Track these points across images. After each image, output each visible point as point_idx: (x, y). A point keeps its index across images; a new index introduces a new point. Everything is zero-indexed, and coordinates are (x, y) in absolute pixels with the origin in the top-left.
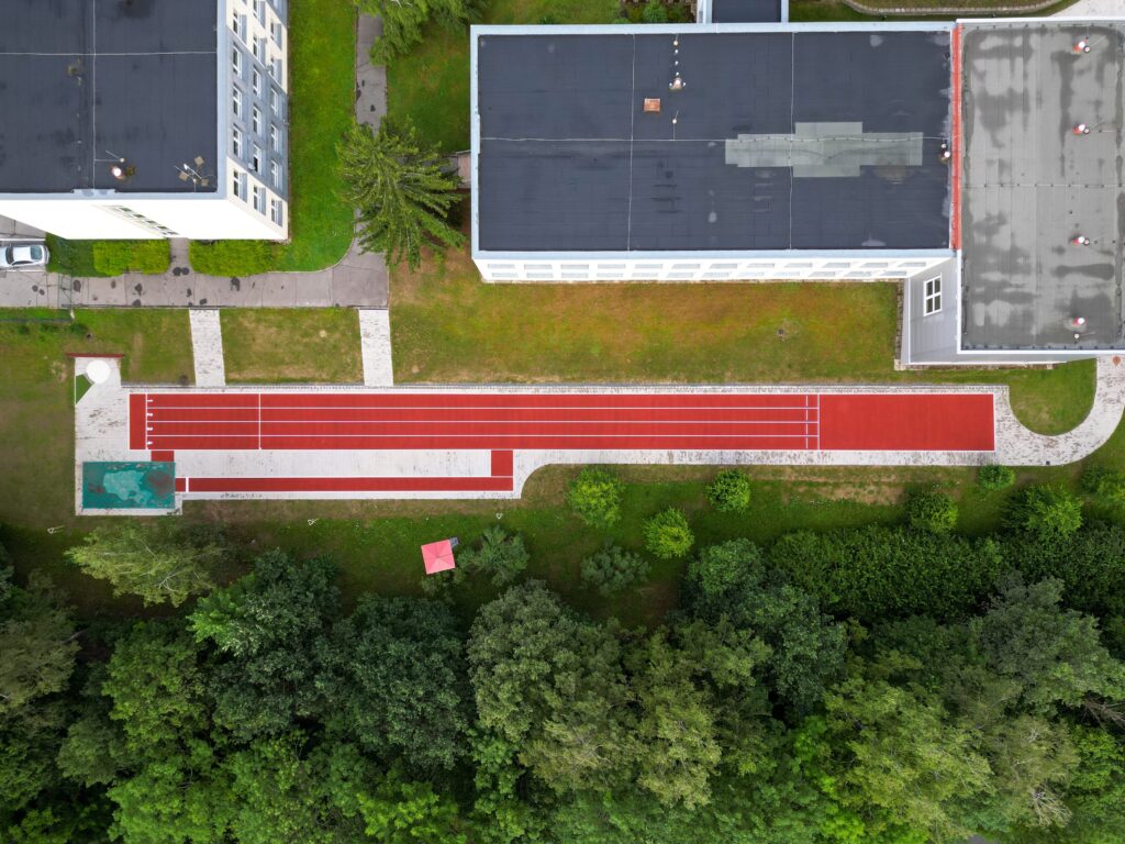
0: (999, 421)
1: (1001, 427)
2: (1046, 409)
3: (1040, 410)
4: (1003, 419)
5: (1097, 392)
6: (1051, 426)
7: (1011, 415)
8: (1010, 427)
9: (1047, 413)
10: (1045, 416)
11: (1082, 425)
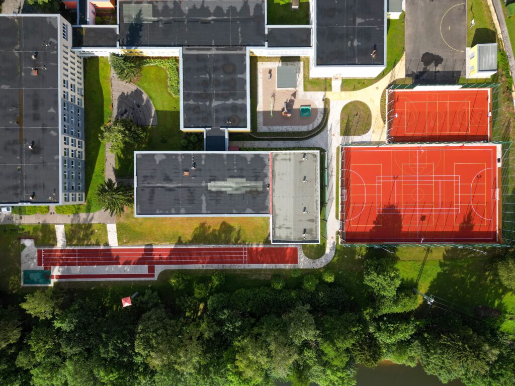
0: (299, 255)
1: (300, 257)
3: (311, 252)
5: (327, 247)
6: (314, 257)
7: (303, 253)
8: (303, 257)
9: (313, 253)
11: (323, 257)
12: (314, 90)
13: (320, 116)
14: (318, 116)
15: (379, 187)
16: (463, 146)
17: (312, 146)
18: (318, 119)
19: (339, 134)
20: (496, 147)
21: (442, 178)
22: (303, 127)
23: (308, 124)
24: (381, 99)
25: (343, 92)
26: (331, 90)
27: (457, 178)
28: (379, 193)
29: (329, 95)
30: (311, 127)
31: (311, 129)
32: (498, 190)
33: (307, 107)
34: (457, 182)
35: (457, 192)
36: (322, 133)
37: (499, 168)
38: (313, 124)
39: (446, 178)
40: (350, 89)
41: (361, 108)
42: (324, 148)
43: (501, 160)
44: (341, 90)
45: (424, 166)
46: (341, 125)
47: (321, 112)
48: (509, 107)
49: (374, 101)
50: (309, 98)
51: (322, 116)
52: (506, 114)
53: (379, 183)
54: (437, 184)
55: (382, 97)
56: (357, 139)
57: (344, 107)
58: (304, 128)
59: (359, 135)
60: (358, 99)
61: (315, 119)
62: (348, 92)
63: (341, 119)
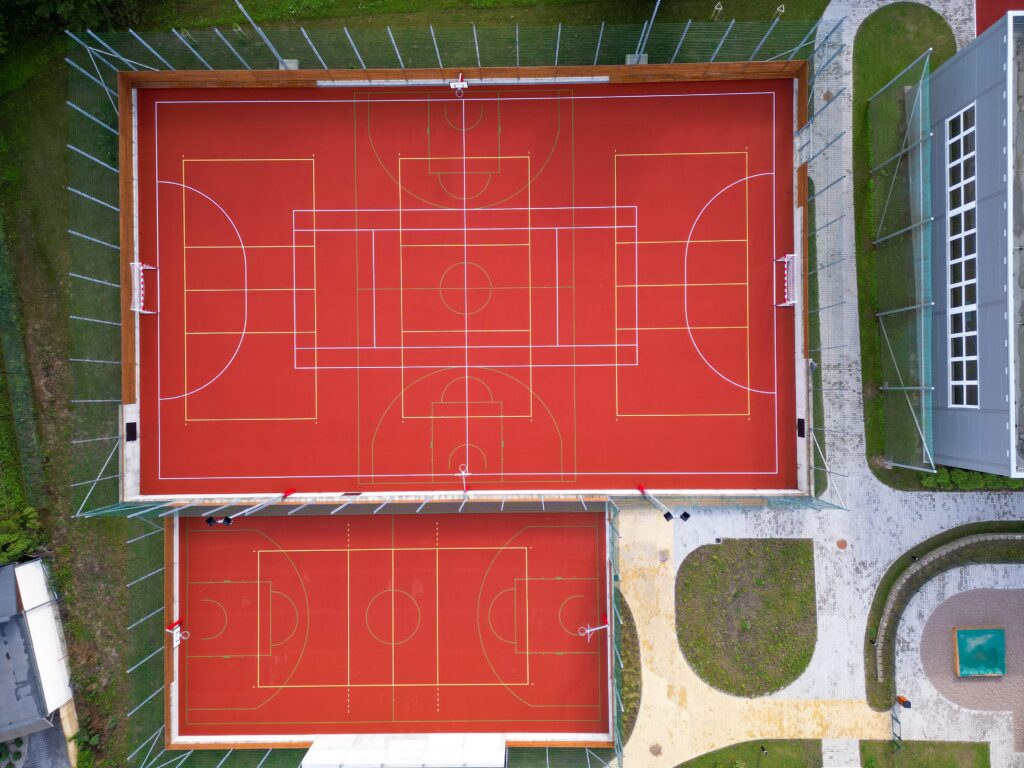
0: (970, 19)
1: (967, 12)
2: (910, 37)
3: (917, 35)
4: (964, 22)
5: (851, 56)
6: (903, 15)
7: (954, 27)
8: (956, 11)
9: (908, 32)
10: (911, 28)
11: (866, 16)
12: (942, 745)
13: (911, 630)
14: (920, 631)
15: (627, 320)
16: (288, 492)
17: (938, 495)
18: (921, 616)
19: (816, 552)
20: (143, 492)
21: (369, 357)
22: (988, 584)
23: (967, 597)
24: (638, 700)
25: (808, 735)
26: (865, 746)
27: (305, 358)
28: (626, 295)
29: (876, 726)
30: (952, 582)
31: (953, 575)
32: (137, 307)
33: (973, 672)
34: (305, 340)
35: (304, 298)
36: (896, 555)
37: (132, 401)
38: (941, 594)
39: (349, 357)
40: (779, 751)
41: (725, 663)
42: (885, 488)
43: (123, 431)
44: (816, 744)
45: (439, 410)
46: (812, 587)
47: (907, 648)
48: (87, 666)
49: (670, 693)
50: (965, 710)
51: (902, 632)
52: (103, 634)
53: (627, 337)
54: (389, 335)
55: (635, 711)
56: (736, 527)
57: (802, 670)
58: (982, 576)
59: (728, 542)
60: (742, 702)
61: (933, 618)
62: (788, 734)
63: (814, 614)
